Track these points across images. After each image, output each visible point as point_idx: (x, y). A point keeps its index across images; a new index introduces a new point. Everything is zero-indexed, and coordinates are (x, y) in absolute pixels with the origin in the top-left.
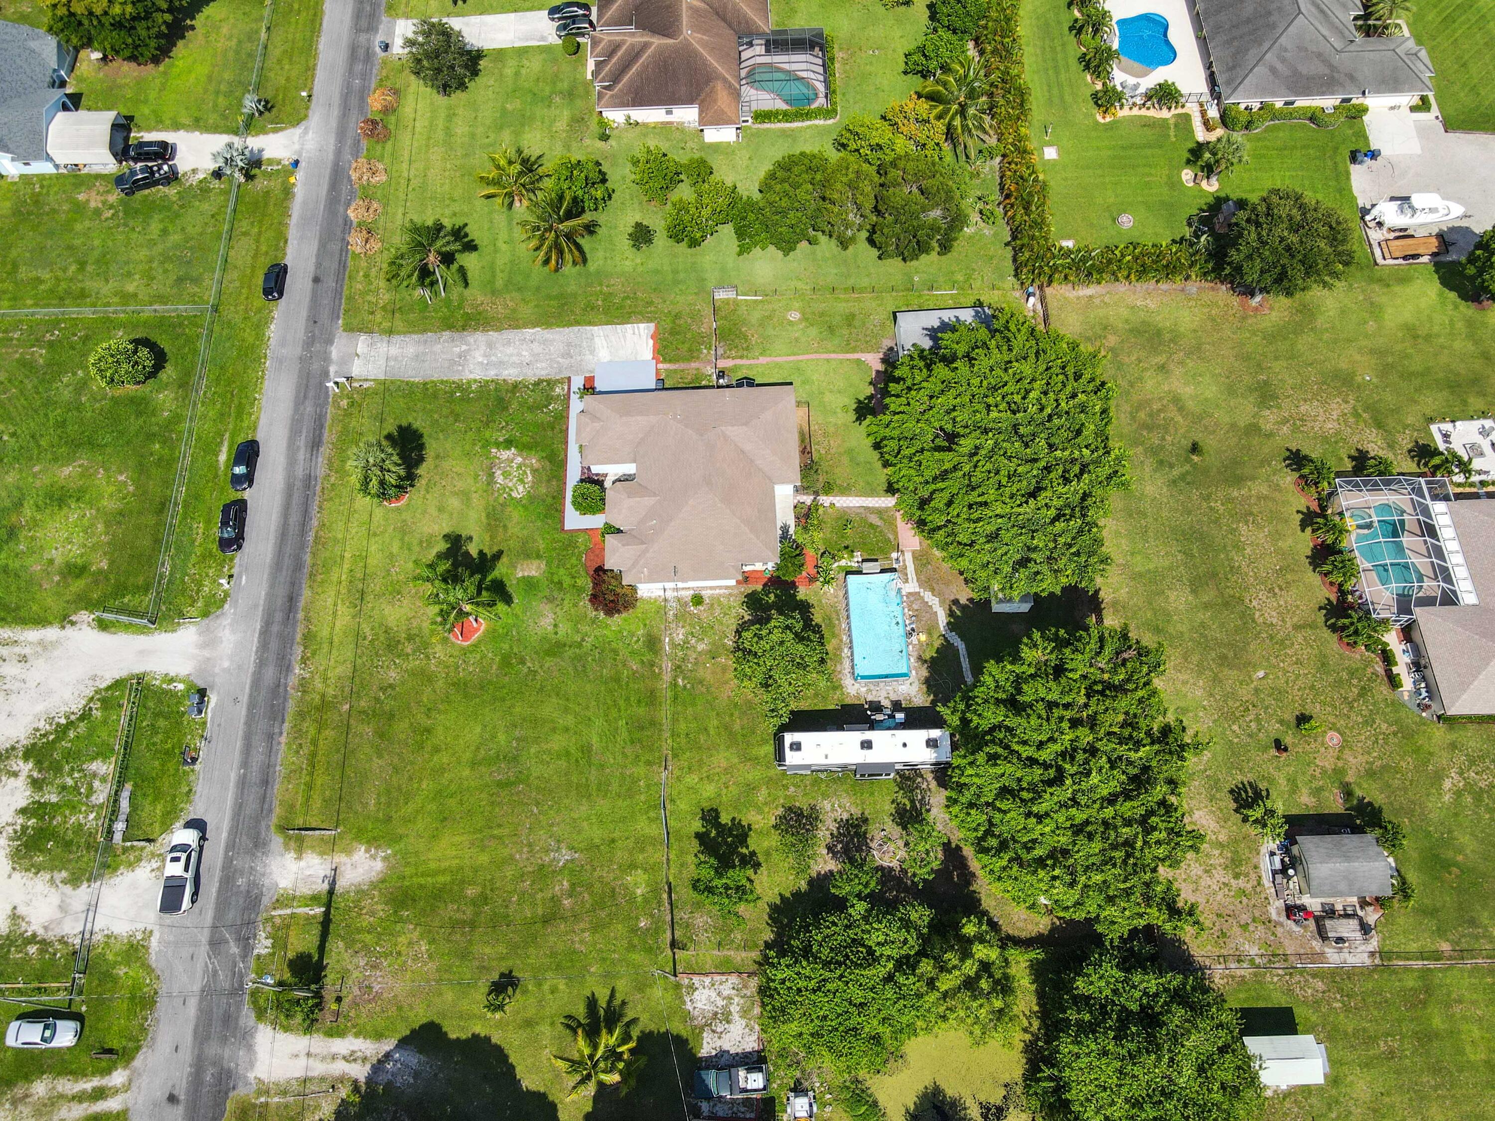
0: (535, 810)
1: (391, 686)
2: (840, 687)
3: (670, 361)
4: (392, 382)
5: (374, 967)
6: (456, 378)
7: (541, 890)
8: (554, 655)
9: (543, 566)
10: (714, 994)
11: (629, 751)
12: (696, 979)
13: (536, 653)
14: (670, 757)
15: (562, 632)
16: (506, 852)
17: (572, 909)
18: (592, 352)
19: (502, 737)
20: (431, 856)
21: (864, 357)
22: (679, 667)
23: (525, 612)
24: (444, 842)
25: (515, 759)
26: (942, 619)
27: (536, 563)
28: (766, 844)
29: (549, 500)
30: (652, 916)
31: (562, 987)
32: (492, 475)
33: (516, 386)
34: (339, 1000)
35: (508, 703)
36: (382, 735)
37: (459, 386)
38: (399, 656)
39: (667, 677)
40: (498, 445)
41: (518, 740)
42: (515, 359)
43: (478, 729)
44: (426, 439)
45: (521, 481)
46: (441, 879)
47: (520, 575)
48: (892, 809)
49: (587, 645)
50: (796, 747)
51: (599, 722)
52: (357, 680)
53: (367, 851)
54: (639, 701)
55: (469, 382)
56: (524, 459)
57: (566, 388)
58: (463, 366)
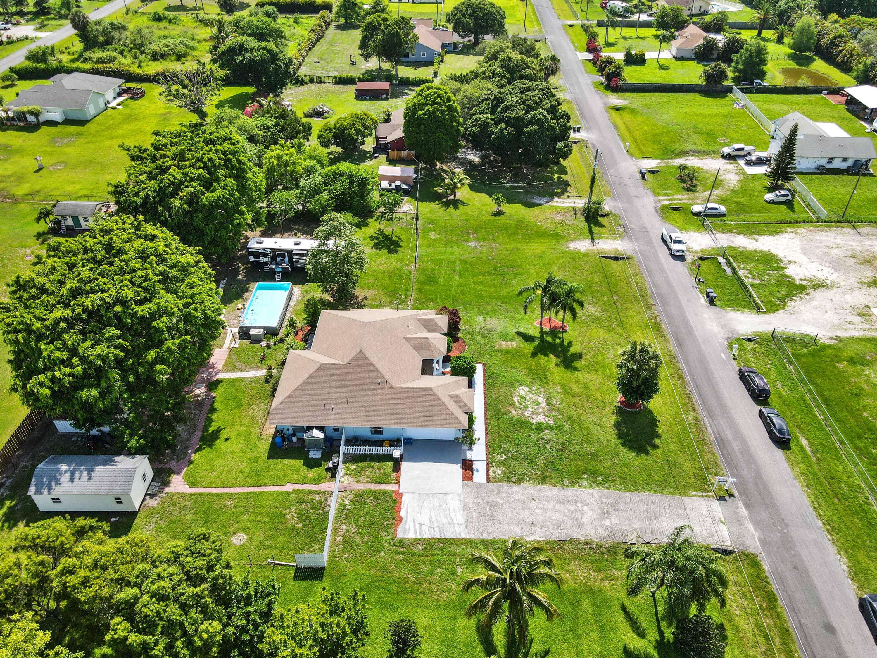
3: (384, 493)
4: (672, 493)
6: (605, 491)
7: (483, 235)
9: (497, 346)
16: (503, 246)
18: (466, 507)
19: (514, 282)
20: (544, 247)
21: (186, 489)
24: (538, 251)
25: (504, 274)
27: (502, 347)
29: (497, 384)
30: (427, 227)
32: (549, 405)
33: (543, 480)
36: (588, 286)
38: (590, 315)
40: (550, 427)
42: (549, 506)
45: (522, 397)
47: (513, 343)
53: (580, 249)
55: (592, 487)
56: (522, 414)
57: (491, 473)
58: (602, 503)
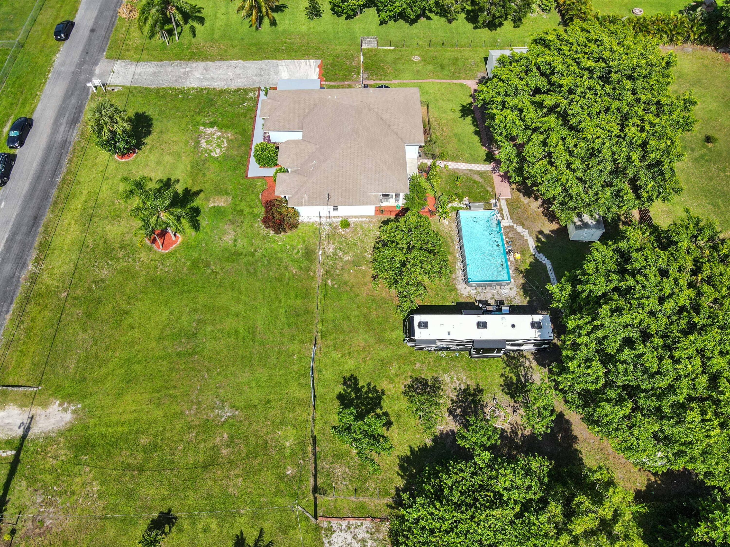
0: (206, 375)
1: (103, 281)
2: (456, 290)
3: (330, 81)
4: (135, 88)
5: (49, 504)
6: (180, 86)
7: (204, 441)
8: (233, 261)
9: (230, 200)
10: (349, 537)
11: (286, 331)
12: (334, 522)
13: (219, 259)
14: (319, 337)
15: (240, 244)
16: (178, 408)
17: (229, 457)
18: (277, 73)
19: (185, 319)
20: (114, 410)
21: (464, 82)
22: (328, 272)
23: (212, 230)
24: (128, 398)
25: (194, 335)
26: (532, 244)
27: (224, 197)
28: (396, 408)
29: (238, 159)
30: (298, 465)
31: (214, 526)
32: (198, 143)
33: (221, 92)
34: (13, 532)
35: (193, 295)
36: (89, 316)
37: (181, 91)
38: (112, 259)
39: (319, 279)
40: (205, 125)
41: (198, 321)
42: (223, 77)
43: (167, 313)
44: (154, 122)
45: (219, 146)
46: (120, 429)
47: (212, 205)
48: (501, 381)
49: (258, 254)
50: (424, 325)
51: (264, 310)
52: (76, 276)
53: (60, 405)
54: (296, 296)
55: (189, 89)
56: (223, 134)
57: (257, 93)
58: (186, 80)
